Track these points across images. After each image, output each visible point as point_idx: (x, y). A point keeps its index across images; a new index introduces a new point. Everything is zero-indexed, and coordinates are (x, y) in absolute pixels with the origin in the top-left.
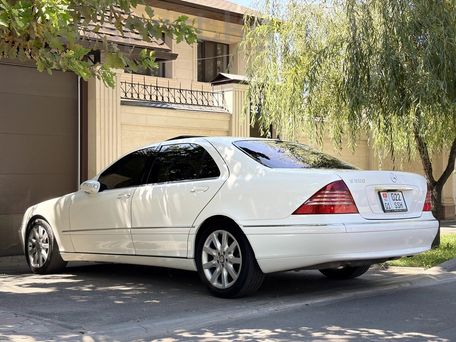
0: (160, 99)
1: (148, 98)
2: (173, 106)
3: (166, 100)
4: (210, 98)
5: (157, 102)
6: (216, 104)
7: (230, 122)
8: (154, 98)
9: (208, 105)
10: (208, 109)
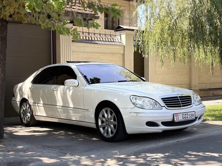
0: (90, 39)
1: (85, 38)
2: (97, 42)
3: (93, 39)
4: (114, 38)
5: (89, 40)
6: (117, 41)
7: (124, 50)
8: (87, 38)
9: (113, 41)
10: (113, 43)
